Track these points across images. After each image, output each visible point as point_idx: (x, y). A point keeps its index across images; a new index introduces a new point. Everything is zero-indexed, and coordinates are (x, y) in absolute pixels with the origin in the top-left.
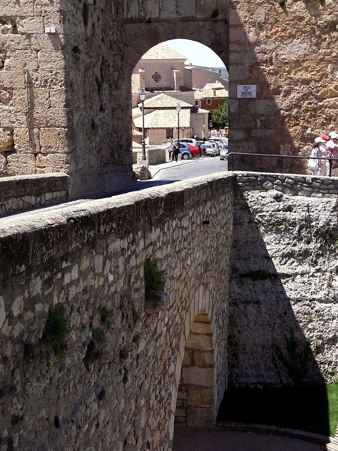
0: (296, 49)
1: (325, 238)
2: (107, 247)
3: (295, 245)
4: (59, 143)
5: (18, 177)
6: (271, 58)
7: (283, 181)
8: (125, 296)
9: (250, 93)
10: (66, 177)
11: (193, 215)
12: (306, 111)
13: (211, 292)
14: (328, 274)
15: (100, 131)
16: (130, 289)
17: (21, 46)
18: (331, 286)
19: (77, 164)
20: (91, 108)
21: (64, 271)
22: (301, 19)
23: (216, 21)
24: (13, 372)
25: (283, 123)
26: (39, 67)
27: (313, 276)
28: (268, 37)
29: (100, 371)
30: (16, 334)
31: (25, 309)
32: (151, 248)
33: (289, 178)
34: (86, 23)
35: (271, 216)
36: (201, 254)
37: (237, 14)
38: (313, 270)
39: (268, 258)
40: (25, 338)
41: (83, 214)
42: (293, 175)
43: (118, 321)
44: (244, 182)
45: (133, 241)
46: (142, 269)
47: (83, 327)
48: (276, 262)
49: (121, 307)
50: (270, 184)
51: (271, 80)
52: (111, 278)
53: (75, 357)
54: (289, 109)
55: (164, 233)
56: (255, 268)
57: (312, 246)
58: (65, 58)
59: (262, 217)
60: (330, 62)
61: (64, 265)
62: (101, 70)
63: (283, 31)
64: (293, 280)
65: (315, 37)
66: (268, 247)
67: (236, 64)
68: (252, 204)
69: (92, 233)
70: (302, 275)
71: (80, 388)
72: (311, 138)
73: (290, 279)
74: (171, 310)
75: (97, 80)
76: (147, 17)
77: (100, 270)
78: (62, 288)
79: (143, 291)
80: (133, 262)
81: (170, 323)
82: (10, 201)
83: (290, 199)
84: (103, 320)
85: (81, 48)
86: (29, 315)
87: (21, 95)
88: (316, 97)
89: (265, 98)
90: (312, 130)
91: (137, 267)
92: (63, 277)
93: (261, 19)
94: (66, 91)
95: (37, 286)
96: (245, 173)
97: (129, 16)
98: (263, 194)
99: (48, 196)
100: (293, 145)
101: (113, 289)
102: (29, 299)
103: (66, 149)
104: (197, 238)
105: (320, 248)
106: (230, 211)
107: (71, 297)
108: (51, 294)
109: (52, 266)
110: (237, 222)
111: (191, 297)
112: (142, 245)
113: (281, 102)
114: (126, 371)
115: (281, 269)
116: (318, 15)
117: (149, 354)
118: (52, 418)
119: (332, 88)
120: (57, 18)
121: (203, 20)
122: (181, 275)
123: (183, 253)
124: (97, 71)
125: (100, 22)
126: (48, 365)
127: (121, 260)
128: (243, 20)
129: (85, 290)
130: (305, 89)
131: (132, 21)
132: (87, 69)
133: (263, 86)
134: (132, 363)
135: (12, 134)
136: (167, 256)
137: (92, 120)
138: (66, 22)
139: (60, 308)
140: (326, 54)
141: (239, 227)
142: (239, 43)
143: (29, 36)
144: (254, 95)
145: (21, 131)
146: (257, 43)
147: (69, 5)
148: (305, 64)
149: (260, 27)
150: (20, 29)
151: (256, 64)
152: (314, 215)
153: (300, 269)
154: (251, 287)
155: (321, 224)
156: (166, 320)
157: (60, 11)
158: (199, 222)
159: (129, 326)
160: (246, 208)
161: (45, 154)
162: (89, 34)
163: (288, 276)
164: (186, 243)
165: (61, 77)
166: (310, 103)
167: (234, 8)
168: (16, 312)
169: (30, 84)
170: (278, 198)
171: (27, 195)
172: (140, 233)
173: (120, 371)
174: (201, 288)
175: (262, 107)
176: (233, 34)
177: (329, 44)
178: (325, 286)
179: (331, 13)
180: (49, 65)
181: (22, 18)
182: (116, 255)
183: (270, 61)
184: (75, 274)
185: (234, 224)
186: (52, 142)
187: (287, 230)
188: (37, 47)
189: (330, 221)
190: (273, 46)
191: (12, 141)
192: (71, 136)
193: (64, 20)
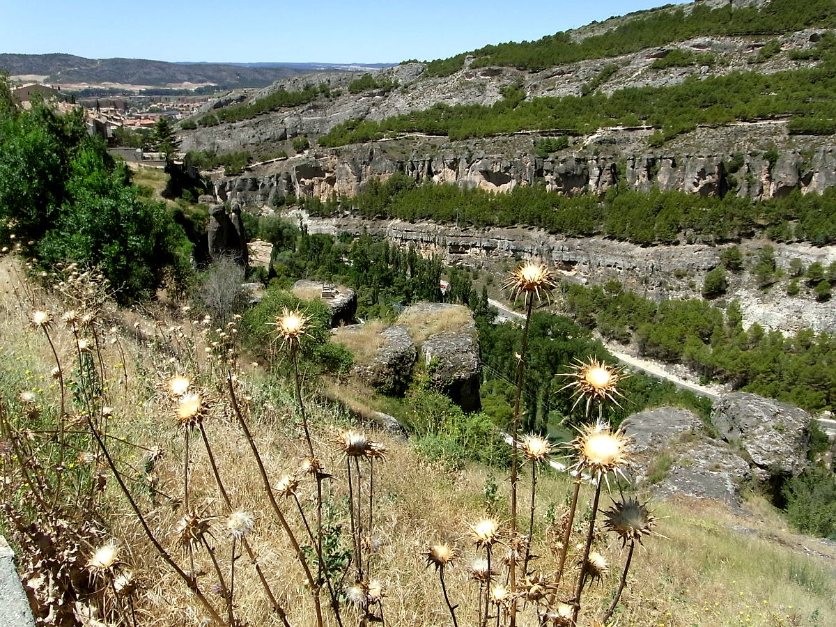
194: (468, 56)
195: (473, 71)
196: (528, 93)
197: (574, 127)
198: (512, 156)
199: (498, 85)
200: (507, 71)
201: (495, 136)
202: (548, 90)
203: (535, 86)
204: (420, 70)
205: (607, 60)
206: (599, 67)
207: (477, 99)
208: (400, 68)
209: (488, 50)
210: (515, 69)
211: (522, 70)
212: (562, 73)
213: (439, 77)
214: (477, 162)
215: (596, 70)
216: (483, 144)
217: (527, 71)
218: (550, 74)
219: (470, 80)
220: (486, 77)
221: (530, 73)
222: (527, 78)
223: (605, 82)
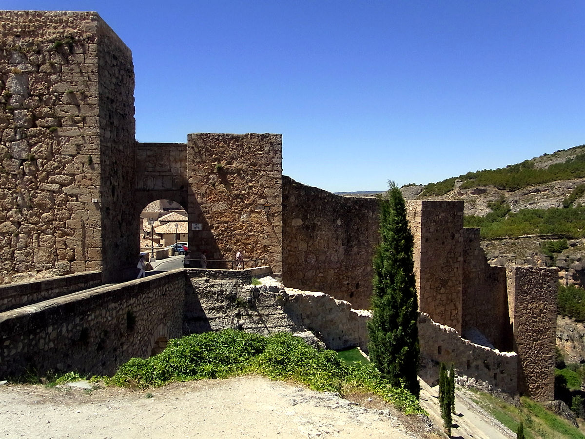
0: (221, 206)
1: (230, 300)
2: (108, 306)
3: (216, 304)
4: (98, 256)
5: (75, 274)
6: (209, 211)
7: (210, 272)
8: (116, 326)
9: (199, 228)
10: (101, 273)
11: (156, 291)
12: (226, 236)
13: (168, 327)
14: (232, 317)
15: (120, 248)
16: (119, 323)
17: (80, 208)
18: (233, 323)
19: (107, 266)
20: (116, 237)
21: (88, 315)
22: (223, 192)
23: (183, 191)
24: (68, 349)
25: (215, 242)
26: (88, 218)
27: (224, 318)
28: (207, 201)
29: (104, 355)
30: (69, 336)
31: (73, 328)
32: (130, 307)
33: (212, 271)
34: (113, 195)
35: (203, 289)
36: (161, 310)
37: (192, 189)
38: (224, 315)
39: (203, 311)
40: (73, 338)
41: (97, 294)
42: (214, 270)
43: (113, 336)
44: (190, 274)
45: (121, 304)
46: (126, 316)
47: (96, 337)
48: (206, 312)
49: (114, 330)
50: (203, 274)
51: (209, 221)
52: (109, 319)
53: (92, 348)
54: (218, 235)
55: (138, 300)
56: (196, 315)
57: (224, 304)
58: (102, 214)
59: (199, 290)
60: (237, 213)
61: (89, 313)
62: (122, 217)
63: (214, 198)
64: (215, 321)
65: (230, 201)
66: (202, 305)
67: (191, 213)
68: (194, 284)
69: (101, 301)
70: (219, 318)
71: (95, 360)
72: (230, 250)
73: (213, 321)
74: (142, 334)
75: (119, 222)
76: (147, 189)
77: (104, 315)
78: (88, 321)
79: (126, 324)
80: (121, 312)
81: (141, 339)
82: (71, 287)
83: (213, 281)
84: (105, 335)
85: (110, 208)
86: (74, 330)
87: (79, 232)
88: (231, 230)
89: (206, 230)
90: (230, 246)
91: (123, 314)
92: (88, 318)
93: (203, 192)
94: (102, 230)
95: (78, 320)
96: (191, 269)
97: (138, 188)
98: (200, 279)
99: (91, 283)
100: (220, 253)
101: (110, 323)
102: (75, 325)
103: (101, 259)
104: (158, 302)
105: (228, 305)
106: (182, 288)
107: (91, 325)
108: (83, 323)
109: (84, 313)
110: (187, 294)
111: (155, 329)
112: (125, 305)
113: (214, 232)
114: (116, 357)
115: (209, 316)
116: (231, 191)
117: (129, 352)
118: (83, 369)
119: (238, 225)
120: (98, 194)
121: (176, 191)
122: (148, 319)
123: (150, 309)
124: (119, 218)
125: (121, 193)
126: (82, 349)
127: (114, 312)
128: (194, 192)
129: (97, 323)
130: (226, 226)
131: (140, 190)
132: (113, 218)
133: (205, 224)
134: (119, 354)
135: (74, 251)
136: (140, 310)
137: (116, 243)
138: (103, 197)
139: (87, 329)
140: (235, 209)
141: (188, 295)
142: (192, 203)
143: (84, 203)
144: (201, 229)
145: (79, 249)
146: (202, 203)
147: (105, 188)
148: (225, 214)
149: (203, 196)
150: (80, 200)
151: (201, 214)
152: (224, 289)
153: (218, 315)
154: (194, 325)
155: (228, 293)
156: (139, 338)
157: (100, 192)
158: (160, 294)
159: (118, 339)
160: (191, 286)
161: (90, 261)
162: (115, 200)
163: (212, 319)
164: (151, 305)
165: (100, 223)
166: (228, 233)
167: (190, 186)
168: (70, 328)
169: (84, 226)
170: (207, 281)
171: (81, 283)
172: (124, 301)
173: (113, 356)
174: (162, 325)
175: (204, 234)
176: (190, 199)
177: (237, 204)
178: (230, 323)
179: (237, 190)
180: (94, 218)
181: (81, 195)
182: (112, 309)
183: (208, 212)
184: (93, 316)
185: (185, 294)
186: (94, 255)
187: (211, 296)
188: (88, 209)
189: (232, 291)
190: (210, 205)
191: (74, 255)
192: (104, 251)
193: (101, 196)
194: (457, 180)
195: (464, 190)
196: (511, 207)
197: (568, 232)
198: (524, 255)
199: (485, 201)
200: (491, 191)
201: (502, 239)
202: (530, 204)
203: (516, 201)
204: (419, 191)
205: (577, 180)
206: (572, 186)
207: (470, 211)
208: (404, 190)
209: (470, 176)
210: (496, 189)
211: (501, 190)
212: (538, 191)
213: (436, 195)
214: (493, 260)
215: (569, 188)
216: (493, 245)
217: (506, 190)
218: (527, 192)
219: (462, 197)
220: (475, 195)
221: (508, 191)
222: (507, 196)
223: (581, 197)
